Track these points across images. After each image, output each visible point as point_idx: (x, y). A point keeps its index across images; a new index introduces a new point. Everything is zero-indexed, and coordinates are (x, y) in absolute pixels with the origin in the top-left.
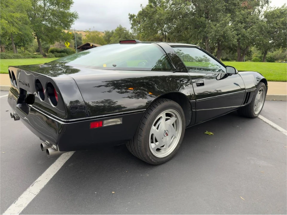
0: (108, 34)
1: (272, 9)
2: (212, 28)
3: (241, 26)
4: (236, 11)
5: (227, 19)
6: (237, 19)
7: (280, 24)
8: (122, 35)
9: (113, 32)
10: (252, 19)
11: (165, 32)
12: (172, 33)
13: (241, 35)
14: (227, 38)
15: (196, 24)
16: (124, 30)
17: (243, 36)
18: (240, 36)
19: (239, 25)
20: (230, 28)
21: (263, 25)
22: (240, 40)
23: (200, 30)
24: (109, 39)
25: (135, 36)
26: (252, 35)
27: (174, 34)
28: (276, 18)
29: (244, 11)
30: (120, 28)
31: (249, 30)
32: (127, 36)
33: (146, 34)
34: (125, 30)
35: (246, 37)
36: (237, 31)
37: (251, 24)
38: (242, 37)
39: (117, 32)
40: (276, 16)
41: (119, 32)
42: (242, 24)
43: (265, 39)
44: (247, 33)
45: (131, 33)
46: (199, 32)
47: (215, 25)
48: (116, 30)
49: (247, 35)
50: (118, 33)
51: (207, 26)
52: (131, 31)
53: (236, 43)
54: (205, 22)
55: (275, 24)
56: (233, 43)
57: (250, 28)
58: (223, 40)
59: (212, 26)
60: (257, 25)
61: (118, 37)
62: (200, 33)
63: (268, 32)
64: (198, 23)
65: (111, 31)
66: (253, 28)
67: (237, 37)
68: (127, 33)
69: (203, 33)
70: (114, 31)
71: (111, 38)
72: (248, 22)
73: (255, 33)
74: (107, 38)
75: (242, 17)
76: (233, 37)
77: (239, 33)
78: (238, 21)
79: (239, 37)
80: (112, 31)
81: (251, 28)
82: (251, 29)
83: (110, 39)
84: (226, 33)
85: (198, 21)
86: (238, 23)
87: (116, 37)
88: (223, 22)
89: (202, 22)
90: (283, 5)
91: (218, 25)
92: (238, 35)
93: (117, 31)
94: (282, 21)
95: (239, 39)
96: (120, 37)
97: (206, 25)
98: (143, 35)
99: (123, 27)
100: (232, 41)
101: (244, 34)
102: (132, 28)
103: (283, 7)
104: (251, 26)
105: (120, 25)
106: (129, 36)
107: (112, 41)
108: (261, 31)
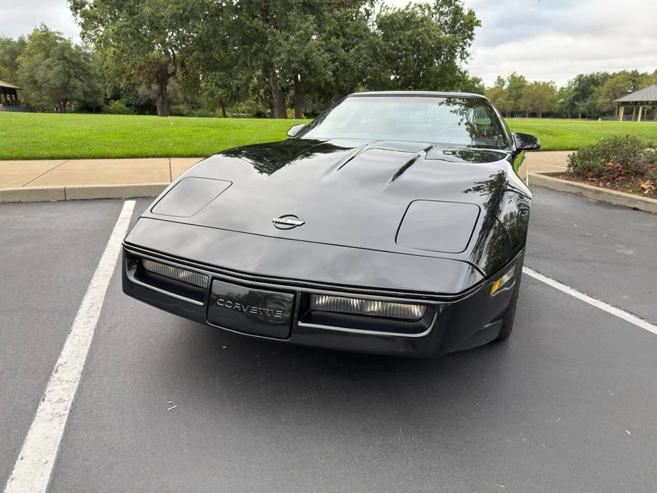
0: (8, 47)
1: (390, 12)
2: (280, 45)
3: (338, 43)
4: (325, 10)
5: (308, 27)
6: (328, 28)
7: (405, 42)
8: (52, 51)
9: (22, 43)
10: (356, 30)
11: (172, 50)
12: (189, 52)
13: (339, 62)
14: (313, 67)
15: (244, 33)
16: (56, 38)
17: (343, 64)
18: (337, 64)
19: (333, 39)
20: (316, 47)
21: (377, 43)
22: (338, 73)
23: (254, 48)
24: (14, 60)
25: (89, 54)
26: (360, 62)
27: (194, 54)
28: (398, 29)
29: (338, 10)
30: (44, 31)
31: (352, 51)
32: (66, 54)
33: (123, 51)
34: (61, 39)
35: (349, 66)
36: (331, 54)
37: (355, 40)
38: (341, 66)
39: (37, 42)
40: (398, 25)
41: (43, 42)
42: (337, 38)
43: (383, 72)
44: (349, 56)
45: (77, 47)
46: (252, 51)
47: (287, 39)
48: (30, 38)
49: (351, 61)
50: (40, 45)
51: (269, 39)
53: (332, 80)
54: (263, 30)
55: (398, 42)
56: (325, 79)
57: (353, 47)
58: (305, 72)
59: (281, 41)
60: (367, 41)
61: (41, 55)
62: (255, 54)
63: (388, 57)
64: (249, 32)
65: (16, 39)
66: (359, 47)
67: (331, 66)
68: (67, 46)
69: (261, 55)
70: (26, 39)
71: (19, 58)
72: (350, 35)
73: (365, 59)
74: (7, 58)
75: (337, 23)
76: (324, 66)
77: (335, 57)
78: (330, 31)
79: (336, 66)
80: (20, 38)
81: (356, 47)
82: (357, 50)
83: (17, 60)
84: (310, 58)
85: (249, 28)
86: (331, 36)
87: (35, 56)
88: (302, 32)
89: (257, 30)
90: (407, 4)
91: (292, 38)
92: (333, 61)
93: (35, 40)
94: (410, 36)
95: (337, 70)
96: (48, 57)
97: (267, 38)
98: (114, 53)
99: (53, 31)
100: (323, 75)
101: (345, 60)
102: (83, 35)
103: (407, 8)
104: (356, 44)
105: (42, 25)
106: (72, 55)
107: (25, 65)
108: (375, 55)
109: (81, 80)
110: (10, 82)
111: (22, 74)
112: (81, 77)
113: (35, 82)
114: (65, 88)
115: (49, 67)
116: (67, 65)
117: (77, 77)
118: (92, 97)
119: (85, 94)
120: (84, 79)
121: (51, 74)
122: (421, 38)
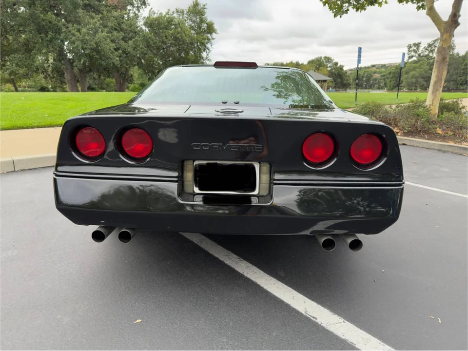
1: (155, 16)
2: (74, 35)
3: (119, 36)
4: (103, 10)
6: (110, 24)
7: (169, 38)
10: (130, 27)
13: (121, 50)
14: (103, 53)
15: (39, 24)
17: (124, 52)
19: (115, 33)
20: (104, 38)
21: (150, 38)
22: (122, 58)
23: (49, 36)
28: (163, 28)
29: (116, 11)
31: (130, 42)
35: (129, 53)
36: (115, 44)
37: (131, 35)
40: (163, 25)
42: (118, 32)
44: (129, 46)
47: (79, 31)
49: (129, 49)
51: (63, 30)
53: (118, 63)
55: (165, 38)
56: (113, 62)
57: (130, 40)
58: (97, 57)
59: (74, 32)
60: (141, 36)
64: (44, 23)
66: (136, 40)
67: (116, 53)
72: (126, 30)
73: (141, 48)
75: (115, 21)
76: (111, 53)
77: (118, 46)
78: (112, 27)
79: (120, 53)
81: (133, 40)
82: (134, 42)
84: (100, 46)
85: (43, 20)
86: (112, 30)
89: (50, 22)
90: (167, 11)
91: (84, 30)
92: (117, 49)
94: (172, 34)
95: (121, 56)
97: (60, 29)
100: (111, 59)
101: (125, 49)
103: (167, 13)
104: (132, 37)
108: (148, 46)
122: (181, 36)
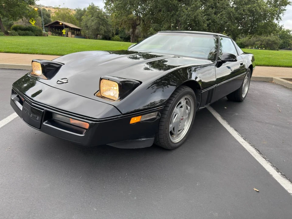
0: (79, 12)
2: (183, 12)
3: (212, 11)
5: (198, 4)
6: (208, 4)
7: (246, 11)
8: (94, 14)
9: (85, 11)
10: (222, 5)
11: (139, 14)
12: (146, 15)
13: (211, 20)
14: (198, 22)
15: (169, 6)
16: (97, 9)
18: (210, 21)
19: (210, 10)
21: (231, 11)
22: (210, 25)
23: (172, 13)
24: (81, 17)
25: (108, 15)
26: (222, 20)
27: (148, 16)
28: (244, 4)
30: (93, 6)
31: (219, 15)
32: (100, 16)
33: (119, 14)
34: (98, 9)
35: (216, 22)
36: (208, 17)
37: (221, 10)
38: (212, 22)
39: (90, 10)
40: (243, 2)
41: (92, 11)
42: (212, 9)
43: (233, 25)
44: (217, 18)
45: (104, 12)
46: (171, 15)
47: (187, 9)
48: (88, 9)
49: (217, 20)
50: (91, 11)
52: (104, 10)
53: (206, 28)
54: (177, 5)
55: (242, 11)
56: (203, 28)
57: (219, 13)
58: (194, 24)
59: (184, 10)
60: (226, 11)
61: (90, 16)
62: (172, 16)
63: (236, 19)
64: (171, 6)
65: (82, 9)
66: (222, 13)
67: (207, 22)
68: (100, 12)
69: (175, 16)
70: (86, 9)
71: (83, 17)
72: (219, 7)
73: (224, 19)
74: (79, 17)
75: (213, 2)
76: (203, 22)
77: (210, 18)
78: (209, 6)
79: (209, 22)
80: (84, 9)
81: (221, 13)
82: (221, 15)
83: (82, 18)
84: (197, 18)
85: (171, 4)
86: (209, 8)
87: (89, 16)
88: (194, 5)
89: (174, 5)
91: (189, 8)
92: (208, 20)
93: (89, 9)
94: (249, 8)
95: (210, 24)
96: (93, 16)
97: (178, 9)
98: (116, 15)
99: (96, 6)
100: (202, 26)
101: (214, 20)
102: (105, 7)
104: (221, 12)
105: (92, 3)
106: (102, 16)
107: (84, 20)
108: (230, 18)
109: (104, 26)
110: (79, 27)
111: (83, 24)
112: (104, 25)
113: (87, 27)
114: (98, 29)
115: (93, 21)
116: (99, 20)
117: (102, 25)
118: (107, 33)
119: (105, 32)
120: (105, 26)
121: (93, 23)
122: (255, 9)
